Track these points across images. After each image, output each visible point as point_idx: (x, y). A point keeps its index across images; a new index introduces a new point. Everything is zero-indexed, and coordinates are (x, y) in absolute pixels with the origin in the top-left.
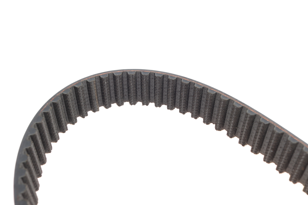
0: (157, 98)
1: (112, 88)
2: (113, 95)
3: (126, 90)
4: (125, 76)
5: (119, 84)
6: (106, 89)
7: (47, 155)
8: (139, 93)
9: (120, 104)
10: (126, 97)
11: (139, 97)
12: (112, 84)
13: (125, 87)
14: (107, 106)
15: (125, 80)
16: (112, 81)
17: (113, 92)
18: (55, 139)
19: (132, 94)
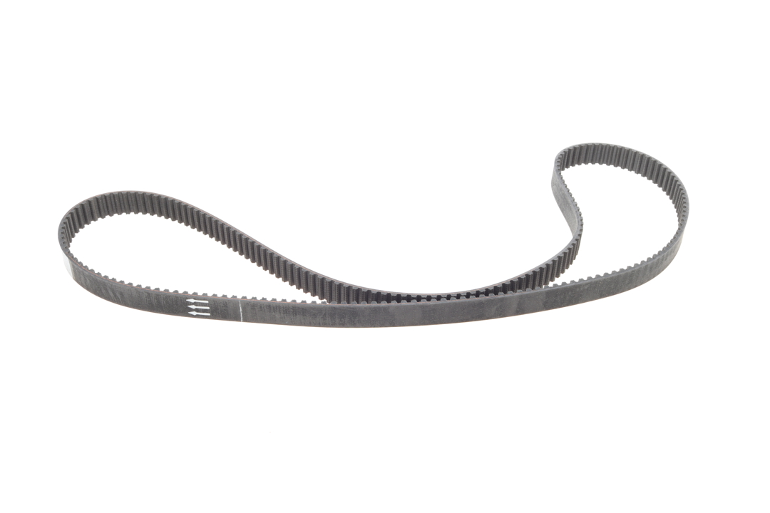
0: (135, 208)
1: (105, 205)
2: (106, 210)
3: (114, 206)
4: (112, 196)
5: (109, 202)
6: (101, 205)
7: (76, 234)
8: (123, 207)
9: (111, 215)
10: (115, 210)
11: (123, 210)
12: (104, 202)
13: (113, 203)
14: (103, 217)
15: (112, 198)
16: (104, 200)
17: (105, 207)
18: (77, 231)
19: (118, 207)
